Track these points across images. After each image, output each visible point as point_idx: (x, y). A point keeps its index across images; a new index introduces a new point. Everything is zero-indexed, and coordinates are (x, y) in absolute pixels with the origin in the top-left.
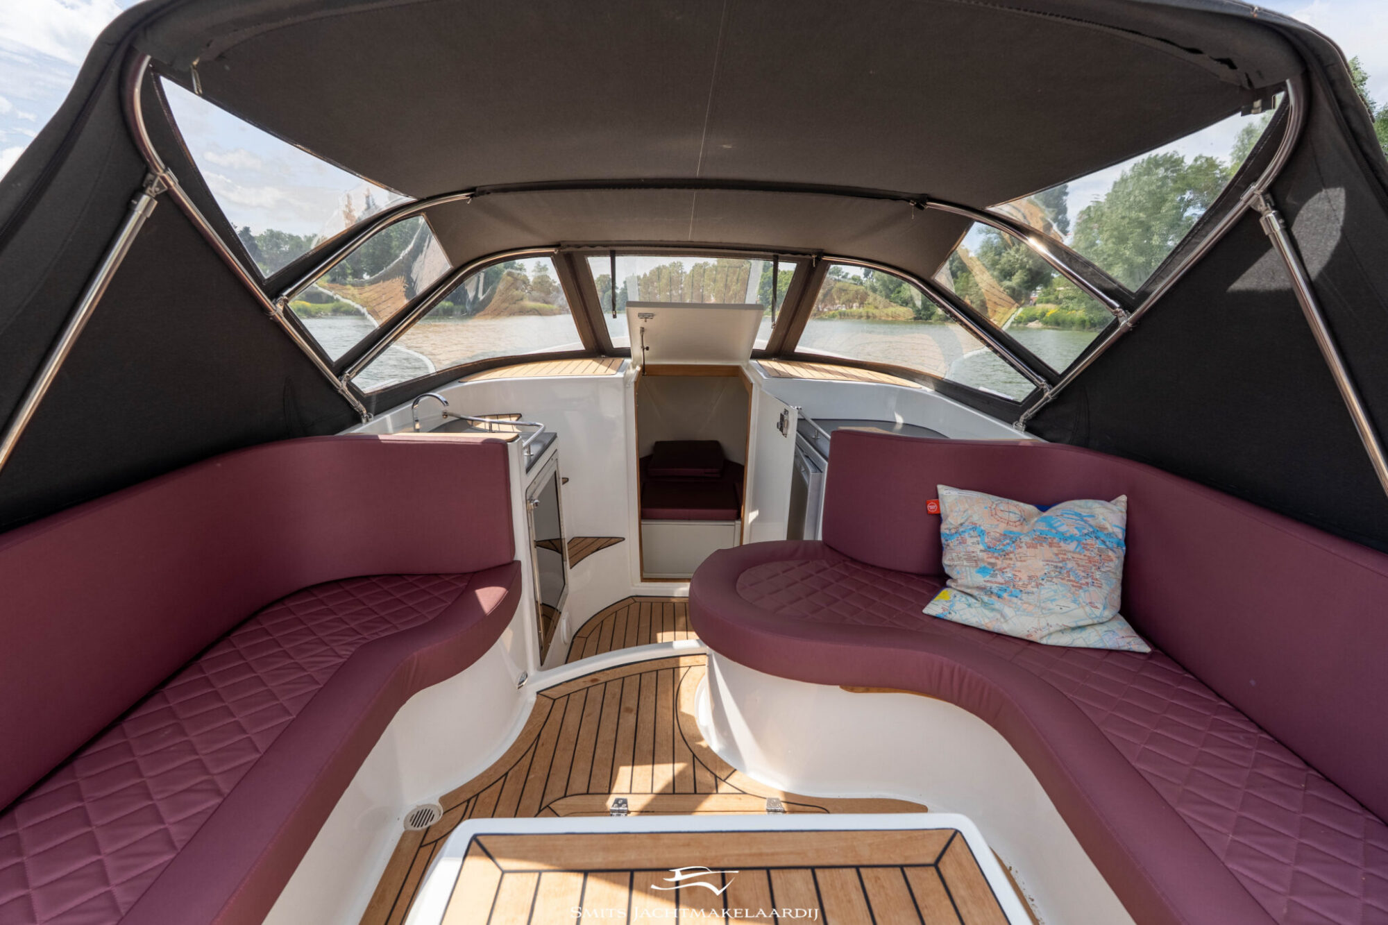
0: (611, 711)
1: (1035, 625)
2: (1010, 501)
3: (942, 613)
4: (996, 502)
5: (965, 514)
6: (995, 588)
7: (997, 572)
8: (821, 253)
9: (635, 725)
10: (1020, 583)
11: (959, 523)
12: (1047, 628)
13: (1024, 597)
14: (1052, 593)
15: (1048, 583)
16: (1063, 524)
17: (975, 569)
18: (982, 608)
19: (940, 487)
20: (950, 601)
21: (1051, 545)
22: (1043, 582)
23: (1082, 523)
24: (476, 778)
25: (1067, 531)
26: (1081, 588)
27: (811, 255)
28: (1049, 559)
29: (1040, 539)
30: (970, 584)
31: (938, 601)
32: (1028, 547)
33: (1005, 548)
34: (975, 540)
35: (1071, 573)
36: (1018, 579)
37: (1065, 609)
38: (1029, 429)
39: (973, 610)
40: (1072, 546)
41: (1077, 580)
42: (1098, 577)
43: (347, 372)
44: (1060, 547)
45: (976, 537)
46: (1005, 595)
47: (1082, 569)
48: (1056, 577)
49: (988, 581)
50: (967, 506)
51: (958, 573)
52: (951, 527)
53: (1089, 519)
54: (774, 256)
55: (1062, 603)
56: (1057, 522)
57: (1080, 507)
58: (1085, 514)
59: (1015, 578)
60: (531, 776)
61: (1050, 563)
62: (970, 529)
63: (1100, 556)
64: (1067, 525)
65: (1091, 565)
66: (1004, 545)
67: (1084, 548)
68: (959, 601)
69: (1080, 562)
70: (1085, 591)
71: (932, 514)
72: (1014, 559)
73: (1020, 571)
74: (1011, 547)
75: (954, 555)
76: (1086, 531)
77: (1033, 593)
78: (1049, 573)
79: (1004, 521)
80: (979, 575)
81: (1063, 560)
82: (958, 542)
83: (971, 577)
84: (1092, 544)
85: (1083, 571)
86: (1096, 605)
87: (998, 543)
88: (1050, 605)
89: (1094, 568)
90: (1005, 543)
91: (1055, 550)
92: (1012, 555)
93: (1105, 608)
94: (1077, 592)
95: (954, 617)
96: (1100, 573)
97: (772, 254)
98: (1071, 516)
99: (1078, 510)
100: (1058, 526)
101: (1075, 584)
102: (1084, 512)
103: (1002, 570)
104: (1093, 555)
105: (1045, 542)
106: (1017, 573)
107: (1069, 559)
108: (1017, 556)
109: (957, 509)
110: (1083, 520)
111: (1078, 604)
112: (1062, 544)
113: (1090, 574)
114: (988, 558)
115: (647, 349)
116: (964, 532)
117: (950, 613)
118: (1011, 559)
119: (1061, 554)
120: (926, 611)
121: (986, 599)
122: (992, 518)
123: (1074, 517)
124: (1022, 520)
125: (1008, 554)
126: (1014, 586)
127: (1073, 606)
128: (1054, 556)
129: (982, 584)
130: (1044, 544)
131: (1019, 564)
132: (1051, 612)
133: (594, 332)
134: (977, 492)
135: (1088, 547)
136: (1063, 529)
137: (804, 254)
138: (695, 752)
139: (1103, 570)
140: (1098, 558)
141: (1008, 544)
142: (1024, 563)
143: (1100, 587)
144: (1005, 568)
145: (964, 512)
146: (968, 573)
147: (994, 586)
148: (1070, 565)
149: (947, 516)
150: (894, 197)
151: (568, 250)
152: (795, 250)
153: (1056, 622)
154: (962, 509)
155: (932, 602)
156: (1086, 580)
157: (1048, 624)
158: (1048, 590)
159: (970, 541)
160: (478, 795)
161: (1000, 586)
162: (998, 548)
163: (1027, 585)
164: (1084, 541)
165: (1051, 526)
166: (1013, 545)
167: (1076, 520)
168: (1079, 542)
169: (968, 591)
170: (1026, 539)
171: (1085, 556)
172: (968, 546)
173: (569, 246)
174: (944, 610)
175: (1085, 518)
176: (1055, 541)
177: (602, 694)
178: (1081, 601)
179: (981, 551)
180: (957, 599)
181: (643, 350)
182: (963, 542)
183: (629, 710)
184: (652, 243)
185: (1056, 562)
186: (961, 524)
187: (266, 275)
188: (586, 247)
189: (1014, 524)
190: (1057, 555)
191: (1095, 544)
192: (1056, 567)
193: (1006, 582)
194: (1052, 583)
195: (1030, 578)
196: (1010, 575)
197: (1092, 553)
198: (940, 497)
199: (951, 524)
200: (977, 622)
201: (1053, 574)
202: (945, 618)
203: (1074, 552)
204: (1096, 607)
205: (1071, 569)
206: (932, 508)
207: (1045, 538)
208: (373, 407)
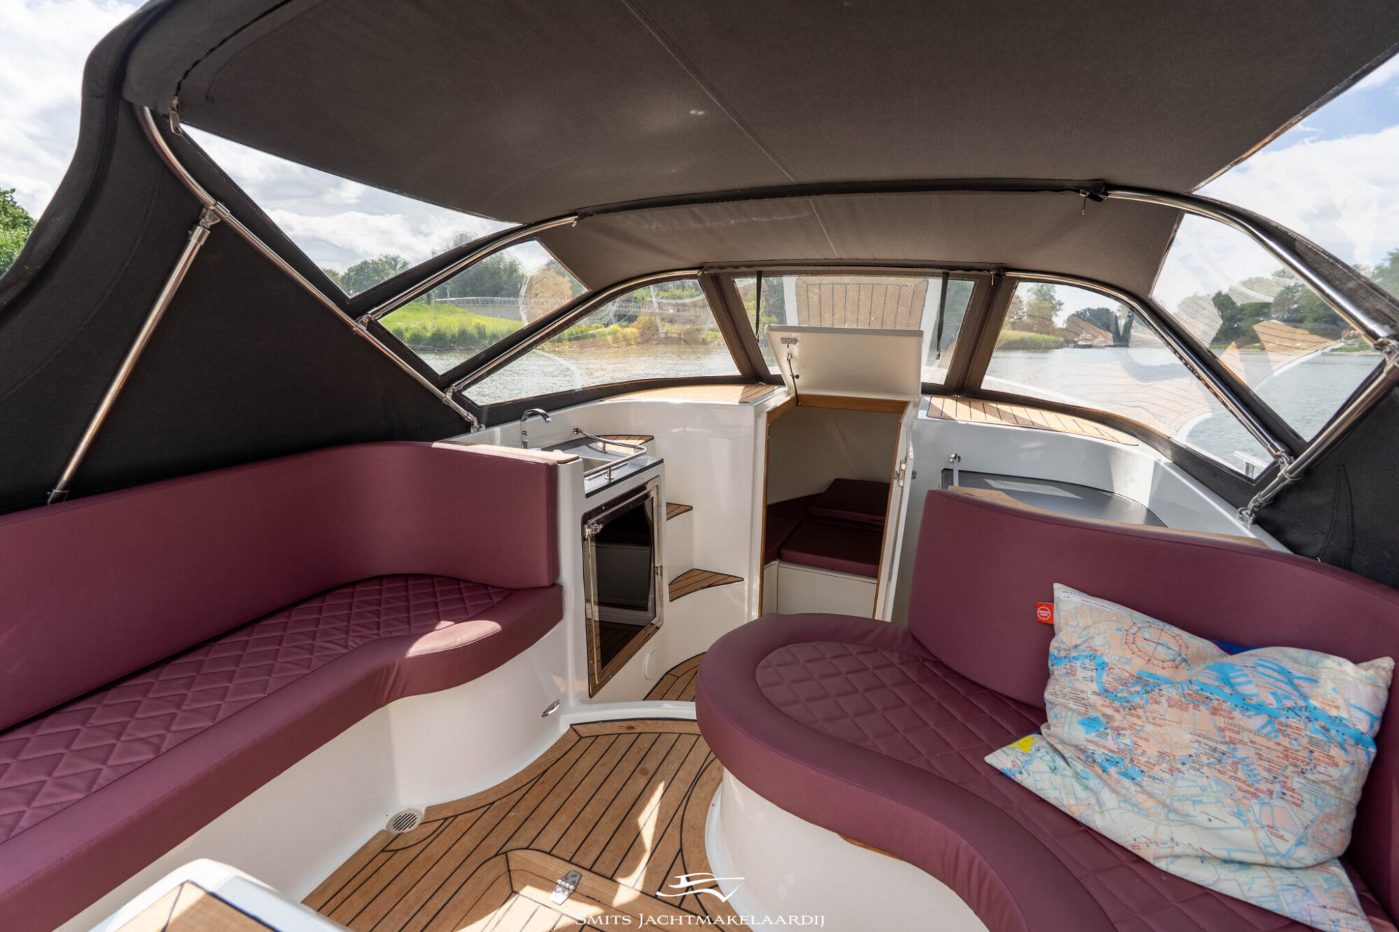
0: (627, 766)
1: (1149, 832)
2: (1168, 626)
3: (1010, 770)
4: (1139, 625)
5: (1085, 633)
6: (1100, 754)
7: (1109, 731)
8: (1002, 269)
9: (640, 792)
10: (1143, 759)
11: (1074, 644)
12: (1170, 844)
13: (1146, 782)
14: (1197, 791)
15: (1192, 771)
16: (1250, 682)
17: (1080, 718)
18: (1073, 780)
19: (1057, 586)
20: (1029, 755)
21: (1215, 711)
22: (1183, 768)
23: (1289, 688)
24: (465, 798)
25: (1254, 695)
26: (1255, 796)
27: (989, 271)
28: (1205, 733)
29: (1199, 698)
30: (1066, 737)
31: (1013, 749)
32: (1170, 706)
33: (1130, 697)
34: (1089, 674)
35: (1240, 766)
36: (1140, 751)
37: (1215, 823)
38: (1260, 521)
39: (1057, 779)
40: (1256, 722)
41: (1250, 782)
42: (1296, 786)
43: (454, 385)
44: (1232, 718)
45: (1092, 670)
46: (1113, 770)
47: (1266, 764)
48: (1209, 765)
49: (1090, 741)
50: (1090, 621)
51: (1056, 716)
52: (1063, 646)
53: (1303, 684)
54: (944, 273)
55: (1214, 810)
56: (1238, 677)
57: (1295, 660)
58: (1299, 675)
59: (1136, 749)
60: (512, 814)
61: (1204, 741)
62: (1086, 657)
63: (1312, 752)
64: (1257, 685)
65: (1286, 762)
66: (1131, 693)
67: (1279, 730)
68: (1041, 758)
69: (1264, 752)
70: (1263, 804)
71: (1041, 622)
72: (1144, 718)
73: (1147, 740)
74: (1142, 698)
75: (1058, 688)
76: (1290, 704)
77: (1162, 780)
78: (1198, 756)
79: (1143, 655)
80: (1081, 728)
81: (1232, 742)
82: (1065, 671)
83: (1069, 729)
84: (1297, 728)
85: (1268, 771)
86: (1282, 832)
87: (1121, 687)
88: (1189, 808)
89: (1291, 769)
90: (1132, 690)
91: (1220, 721)
92: (1140, 712)
93: (1300, 843)
94: (1245, 801)
95: (1027, 781)
96: (1303, 781)
97: (940, 271)
98: (1269, 672)
99: (1288, 665)
100: (1241, 684)
101: (1246, 788)
102: (1297, 671)
103: (1118, 731)
104: (1295, 746)
105: (1204, 703)
106: (1140, 742)
107: (1244, 744)
108: (1148, 714)
109: (1074, 623)
110: (1291, 683)
111: (1245, 822)
112: (1237, 714)
113: (1281, 778)
114: (1103, 706)
115: (797, 377)
116: (1076, 658)
117: (1021, 773)
118: (1139, 717)
119: (1230, 730)
120: (990, 759)
121: (1079, 767)
122: (1126, 646)
123: (1276, 675)
124: (1179, 659)
125: (1135, 709)
126: (1132, 760)
127: (1234, 821)
128: (1215, 731)
129: (1083, 743)
130: (1202, 707)
131: (1149, 728)
132: (1186, 820)
133: (748, 356)
134: (1113, 604)
135: (1289, 731)
136: (1249, 689)
137: (980, 270)
138: (684, 847)
139: (1309, 776)
140: (1305, 754)
141: (1138, 693)
142: (1159, 729)
143: (1298, 805)
144: (1124, 729)
145: (1084, 629)
146: (1068, 721)
147: (1099, 751)
148: (1241, 752)
149: (1060, 630)
150: (1056, 188)
151: (713, 271)
152: (969, 265)
153: (1187, 838)
154: (1081, 625)
155: (1004, 749)
156: (1271, 787)
157: (1172, 839)
158: (1188, 783)
159: (1081, 674)
160: (457, 816)
161: (1110, 754)
162: (1119, 695)
163: (1154, 765)
164: (1283, 719)
165: (1227, 681)
166: (1145, 696)
167: (1277, 680)
168: (1272, 718)
169: (1059, 747)
170: (1169, 691)
171: (1278, 744)
172: (1077, 680)
173: (712, 267)
174: (1014, 766)
175: (1296, 681)
176: (1224, 706)
177: (629, 746)
178: (1252, 819)
179: (1094, 693)
180: (1039, 754)
181: (793, 378)
182: (1071, 673)
183: (644, 772)
184: (797, 262)
185: (1216, 741)
186: (1076, 647)
187: (350, 295)
188: (729, 269)
189: (1161, 664)
190: (1222, 730)
191: (1305, 729)
192: (1215, 750)
193: (1120, 751)
194: (1199, 774)
195: (1162, 755)
196: (1128, 741)
197: (1295, 742)
198: (1056, 600)
199: (1063, 643)
200: (1056, 798)
201: (1204, 759)
202: (1013, 777)
203: (1257, 733)
204: (1281, 837)
205: (1243, 759)
206: (1043, 614)
207: (1207, 698)
208: (484, 419)
